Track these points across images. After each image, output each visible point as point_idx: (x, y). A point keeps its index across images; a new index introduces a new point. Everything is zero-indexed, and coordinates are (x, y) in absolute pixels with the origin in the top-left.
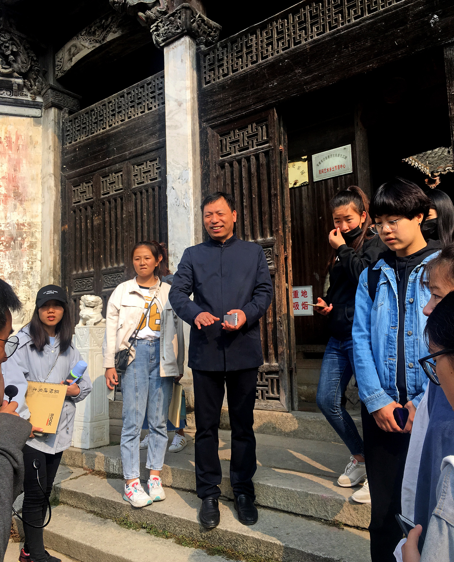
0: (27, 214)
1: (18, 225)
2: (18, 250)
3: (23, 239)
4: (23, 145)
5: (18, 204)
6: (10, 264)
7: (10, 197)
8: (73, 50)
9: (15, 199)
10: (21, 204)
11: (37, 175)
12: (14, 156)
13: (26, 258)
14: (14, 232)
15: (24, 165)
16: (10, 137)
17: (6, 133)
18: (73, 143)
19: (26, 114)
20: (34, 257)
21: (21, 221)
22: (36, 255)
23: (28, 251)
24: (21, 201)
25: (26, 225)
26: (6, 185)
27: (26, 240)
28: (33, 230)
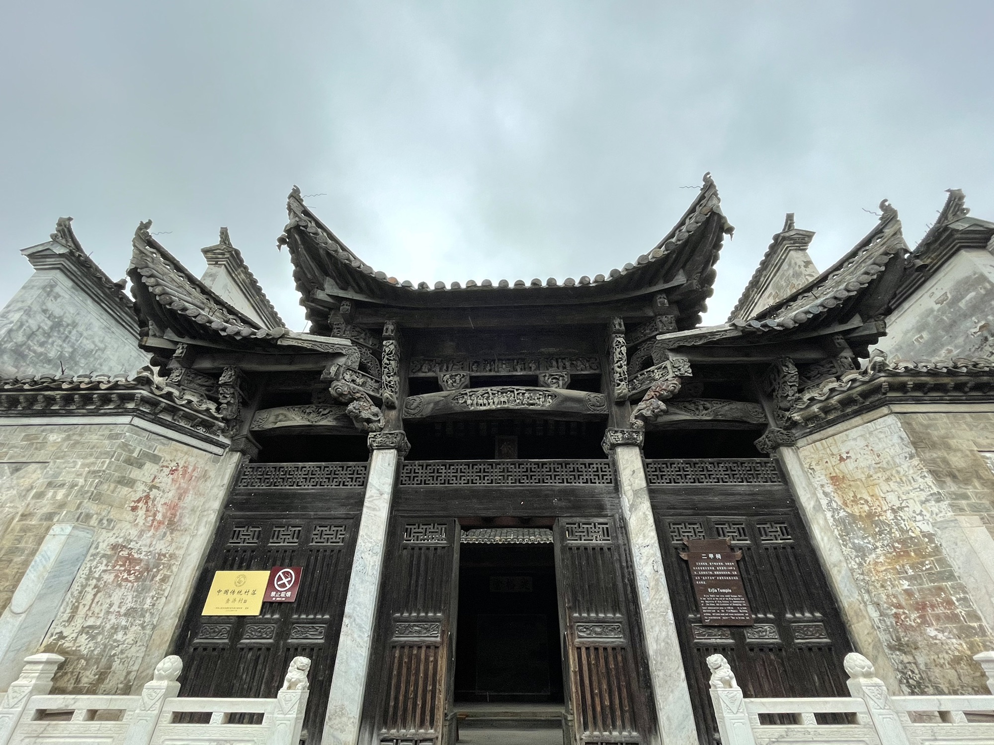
0: (174, 544)
1: (159, 555)
2: (148, 583)
3: (158, 571)
4: (196, 477)
5: (168, 533)
6: (133, 598)
7: (163, 523)
8: (281, 417)
9: (167, 527)
10: (171, 533)
11: (198, 507)
12: (184, 485)
13: (153, 593)
14: (152, 561)
15: (190, 495)
16: (187, 467)
17: (185, 462)
18: (249, 487)
19: (211, 450)
20: (162, 592)
21: (164, 551)
22: (164, 590)
23: (158, 585)
24: (173, 530)
25: (167, 555)
26: (165, 511)
27: (161, 572)
28: (172, 562)
